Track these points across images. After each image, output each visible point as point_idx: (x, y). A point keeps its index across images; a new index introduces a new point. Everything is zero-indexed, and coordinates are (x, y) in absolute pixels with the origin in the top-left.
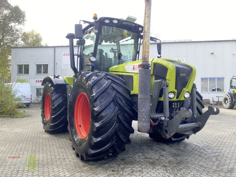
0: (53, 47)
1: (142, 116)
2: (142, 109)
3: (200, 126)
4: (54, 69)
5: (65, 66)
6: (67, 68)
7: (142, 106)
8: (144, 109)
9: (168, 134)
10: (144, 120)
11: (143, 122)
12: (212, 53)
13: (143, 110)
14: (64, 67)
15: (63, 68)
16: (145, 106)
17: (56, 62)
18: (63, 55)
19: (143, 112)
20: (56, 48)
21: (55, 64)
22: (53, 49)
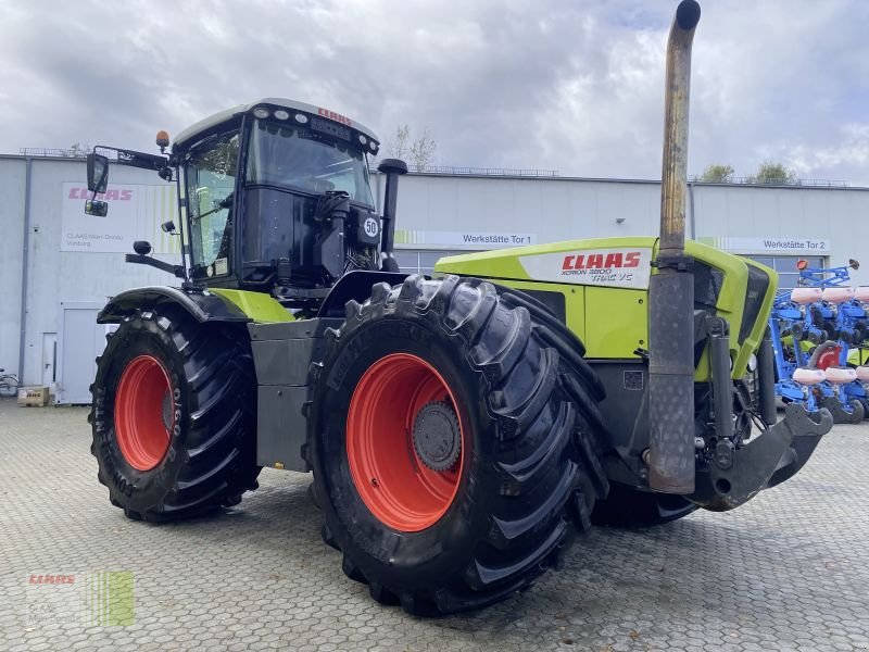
0: (23, 159)
1: (676, 437)
2: (676, 411)
3: (794, 462)
4: (26, 252)
5: (77, 240)
6: (85, 248)
7: (675, 400)
8: (680, 412)
9: (732, 495)
10: (681, 450)
11: (678, 459)
12: (619, 221)
13: (676, 417)
14: (69, 244)
15: (65, 247)
16: (686, 402)
17: (33, 222)
18: (66, 193)
19: (680, 421)
20: (35, 165)
21: (32, 230)
22: (21, 168)
